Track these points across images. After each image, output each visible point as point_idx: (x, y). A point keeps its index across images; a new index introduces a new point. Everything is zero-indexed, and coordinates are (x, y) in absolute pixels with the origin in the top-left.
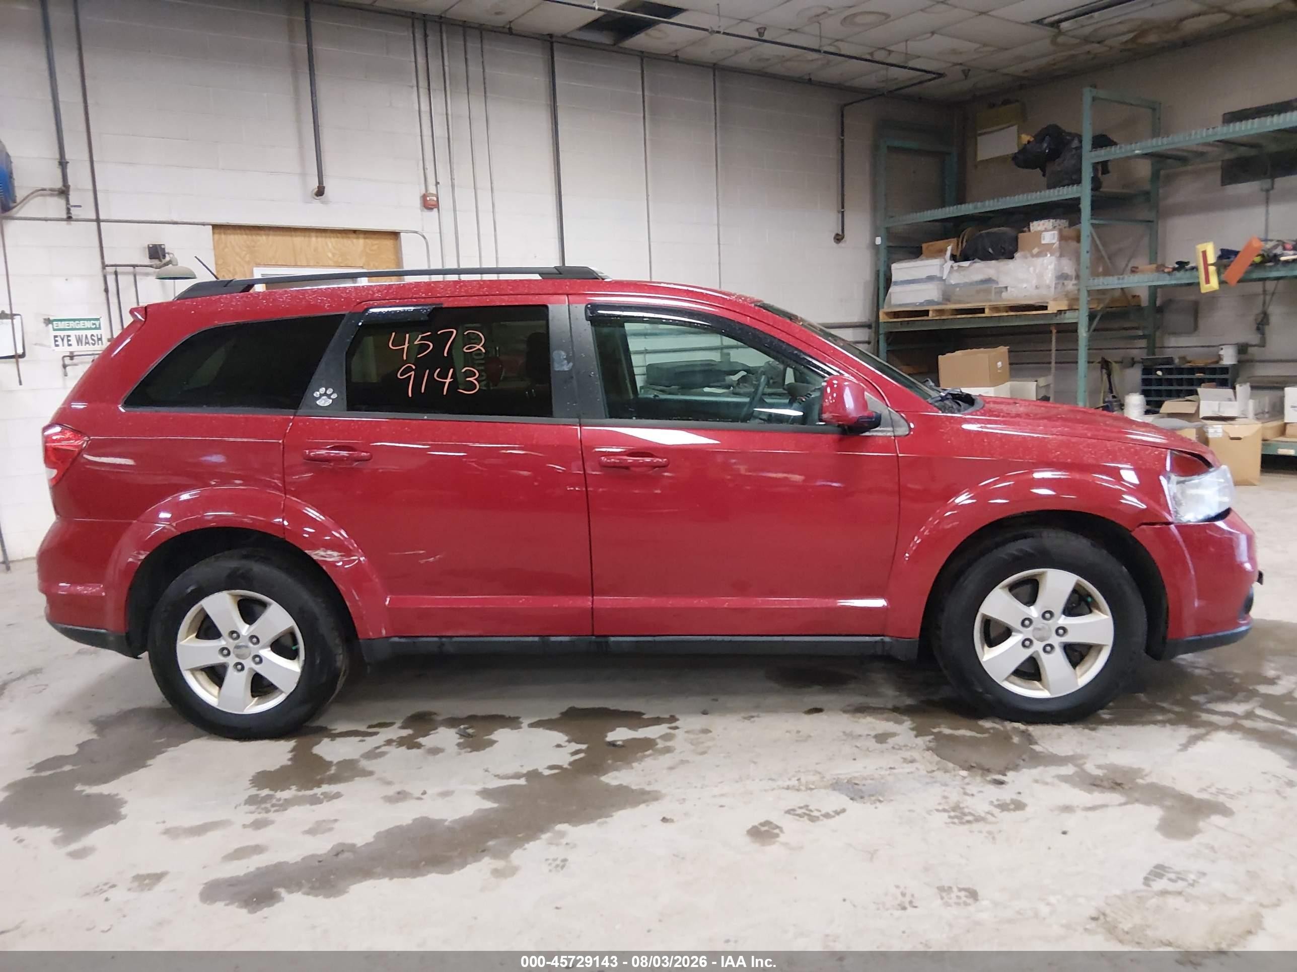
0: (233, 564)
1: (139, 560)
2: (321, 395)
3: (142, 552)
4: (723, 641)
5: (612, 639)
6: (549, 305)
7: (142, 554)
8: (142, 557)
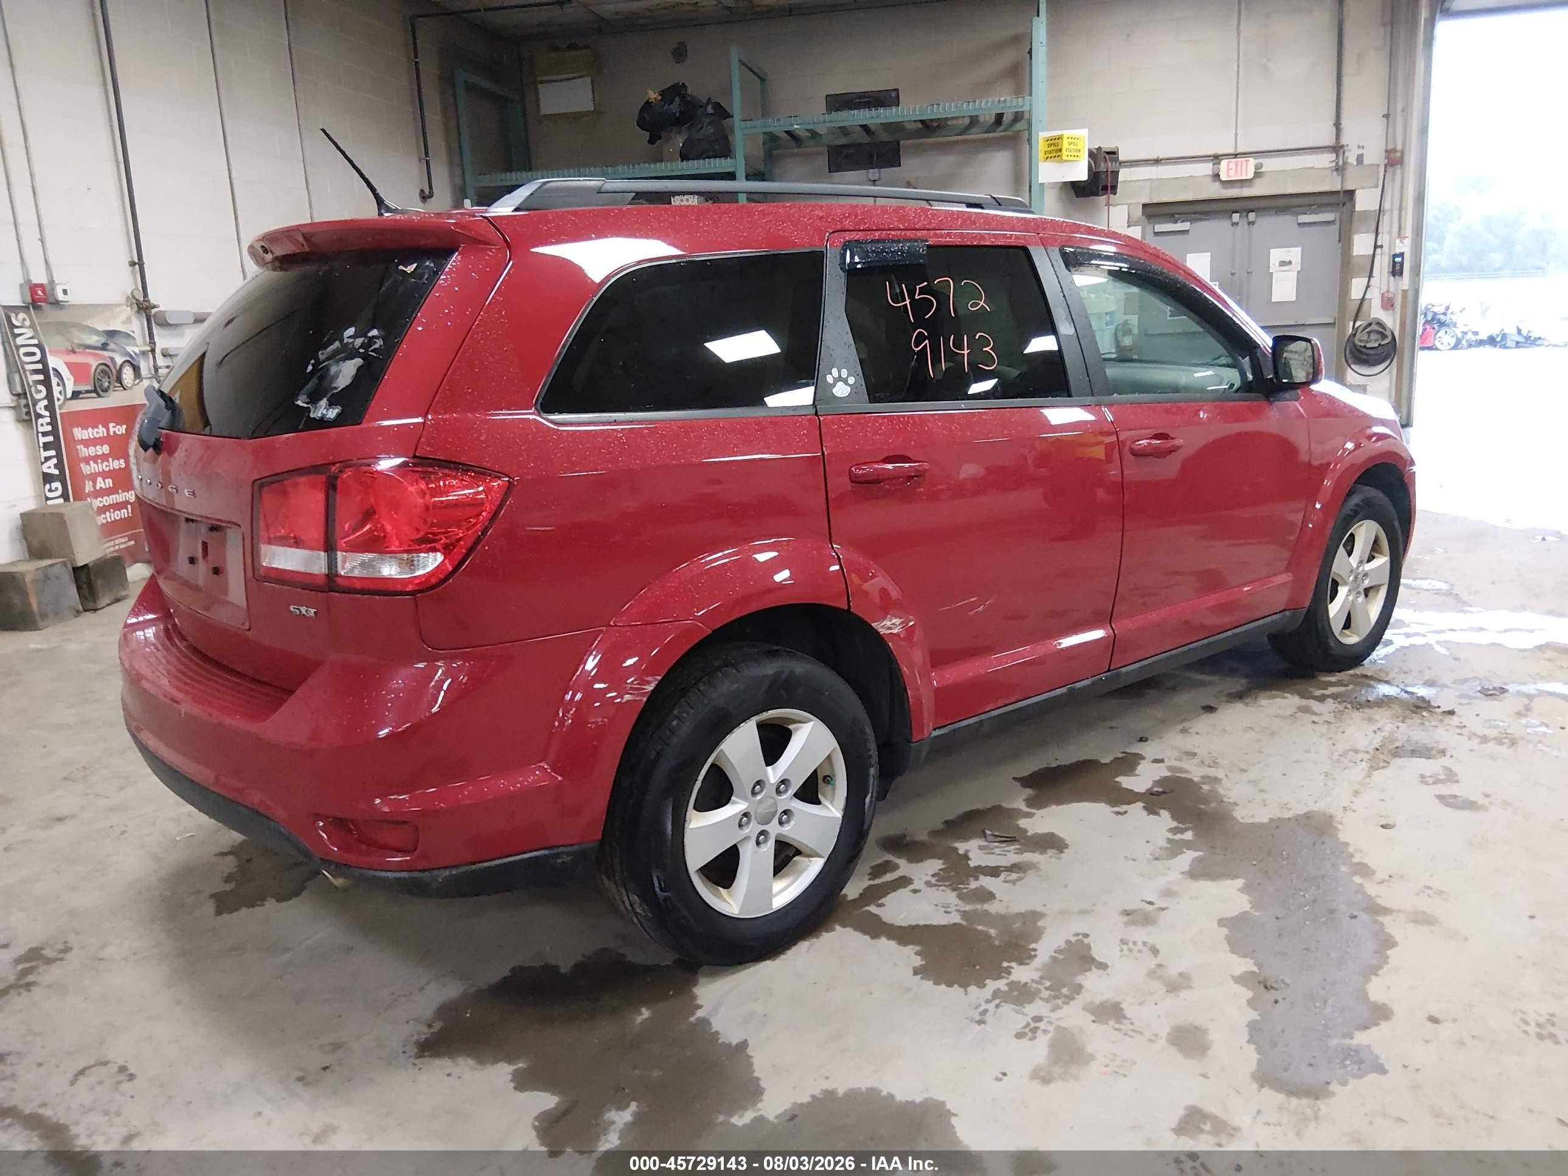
0: (769, 669)
1: (643, 695)
2: (836, 380)
3: (649, 679)
4: (1198, 647)
5: (1123, 670)
6: (1029, 248)
7: (649, 683)
8: (650, 688)
